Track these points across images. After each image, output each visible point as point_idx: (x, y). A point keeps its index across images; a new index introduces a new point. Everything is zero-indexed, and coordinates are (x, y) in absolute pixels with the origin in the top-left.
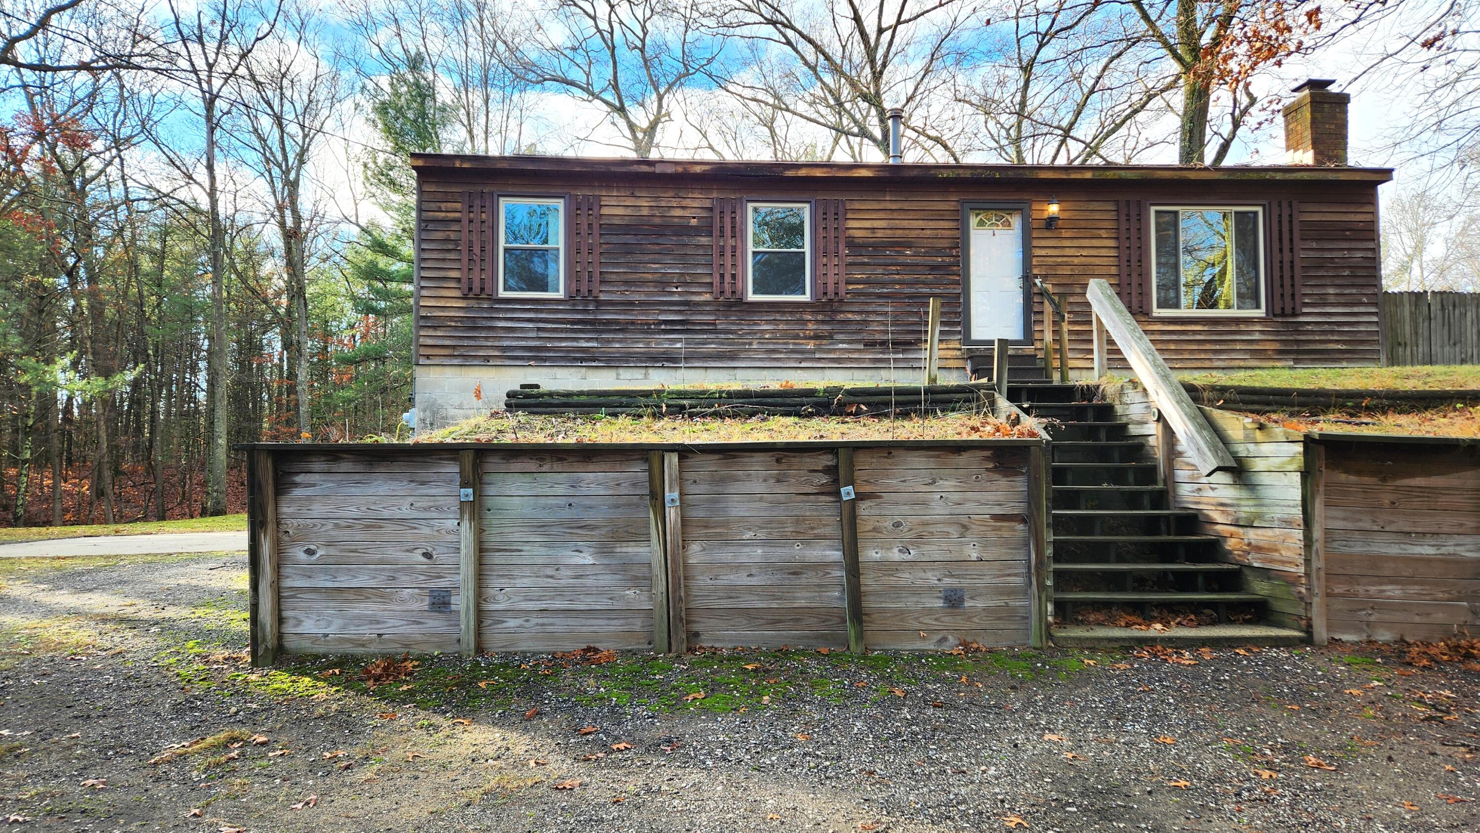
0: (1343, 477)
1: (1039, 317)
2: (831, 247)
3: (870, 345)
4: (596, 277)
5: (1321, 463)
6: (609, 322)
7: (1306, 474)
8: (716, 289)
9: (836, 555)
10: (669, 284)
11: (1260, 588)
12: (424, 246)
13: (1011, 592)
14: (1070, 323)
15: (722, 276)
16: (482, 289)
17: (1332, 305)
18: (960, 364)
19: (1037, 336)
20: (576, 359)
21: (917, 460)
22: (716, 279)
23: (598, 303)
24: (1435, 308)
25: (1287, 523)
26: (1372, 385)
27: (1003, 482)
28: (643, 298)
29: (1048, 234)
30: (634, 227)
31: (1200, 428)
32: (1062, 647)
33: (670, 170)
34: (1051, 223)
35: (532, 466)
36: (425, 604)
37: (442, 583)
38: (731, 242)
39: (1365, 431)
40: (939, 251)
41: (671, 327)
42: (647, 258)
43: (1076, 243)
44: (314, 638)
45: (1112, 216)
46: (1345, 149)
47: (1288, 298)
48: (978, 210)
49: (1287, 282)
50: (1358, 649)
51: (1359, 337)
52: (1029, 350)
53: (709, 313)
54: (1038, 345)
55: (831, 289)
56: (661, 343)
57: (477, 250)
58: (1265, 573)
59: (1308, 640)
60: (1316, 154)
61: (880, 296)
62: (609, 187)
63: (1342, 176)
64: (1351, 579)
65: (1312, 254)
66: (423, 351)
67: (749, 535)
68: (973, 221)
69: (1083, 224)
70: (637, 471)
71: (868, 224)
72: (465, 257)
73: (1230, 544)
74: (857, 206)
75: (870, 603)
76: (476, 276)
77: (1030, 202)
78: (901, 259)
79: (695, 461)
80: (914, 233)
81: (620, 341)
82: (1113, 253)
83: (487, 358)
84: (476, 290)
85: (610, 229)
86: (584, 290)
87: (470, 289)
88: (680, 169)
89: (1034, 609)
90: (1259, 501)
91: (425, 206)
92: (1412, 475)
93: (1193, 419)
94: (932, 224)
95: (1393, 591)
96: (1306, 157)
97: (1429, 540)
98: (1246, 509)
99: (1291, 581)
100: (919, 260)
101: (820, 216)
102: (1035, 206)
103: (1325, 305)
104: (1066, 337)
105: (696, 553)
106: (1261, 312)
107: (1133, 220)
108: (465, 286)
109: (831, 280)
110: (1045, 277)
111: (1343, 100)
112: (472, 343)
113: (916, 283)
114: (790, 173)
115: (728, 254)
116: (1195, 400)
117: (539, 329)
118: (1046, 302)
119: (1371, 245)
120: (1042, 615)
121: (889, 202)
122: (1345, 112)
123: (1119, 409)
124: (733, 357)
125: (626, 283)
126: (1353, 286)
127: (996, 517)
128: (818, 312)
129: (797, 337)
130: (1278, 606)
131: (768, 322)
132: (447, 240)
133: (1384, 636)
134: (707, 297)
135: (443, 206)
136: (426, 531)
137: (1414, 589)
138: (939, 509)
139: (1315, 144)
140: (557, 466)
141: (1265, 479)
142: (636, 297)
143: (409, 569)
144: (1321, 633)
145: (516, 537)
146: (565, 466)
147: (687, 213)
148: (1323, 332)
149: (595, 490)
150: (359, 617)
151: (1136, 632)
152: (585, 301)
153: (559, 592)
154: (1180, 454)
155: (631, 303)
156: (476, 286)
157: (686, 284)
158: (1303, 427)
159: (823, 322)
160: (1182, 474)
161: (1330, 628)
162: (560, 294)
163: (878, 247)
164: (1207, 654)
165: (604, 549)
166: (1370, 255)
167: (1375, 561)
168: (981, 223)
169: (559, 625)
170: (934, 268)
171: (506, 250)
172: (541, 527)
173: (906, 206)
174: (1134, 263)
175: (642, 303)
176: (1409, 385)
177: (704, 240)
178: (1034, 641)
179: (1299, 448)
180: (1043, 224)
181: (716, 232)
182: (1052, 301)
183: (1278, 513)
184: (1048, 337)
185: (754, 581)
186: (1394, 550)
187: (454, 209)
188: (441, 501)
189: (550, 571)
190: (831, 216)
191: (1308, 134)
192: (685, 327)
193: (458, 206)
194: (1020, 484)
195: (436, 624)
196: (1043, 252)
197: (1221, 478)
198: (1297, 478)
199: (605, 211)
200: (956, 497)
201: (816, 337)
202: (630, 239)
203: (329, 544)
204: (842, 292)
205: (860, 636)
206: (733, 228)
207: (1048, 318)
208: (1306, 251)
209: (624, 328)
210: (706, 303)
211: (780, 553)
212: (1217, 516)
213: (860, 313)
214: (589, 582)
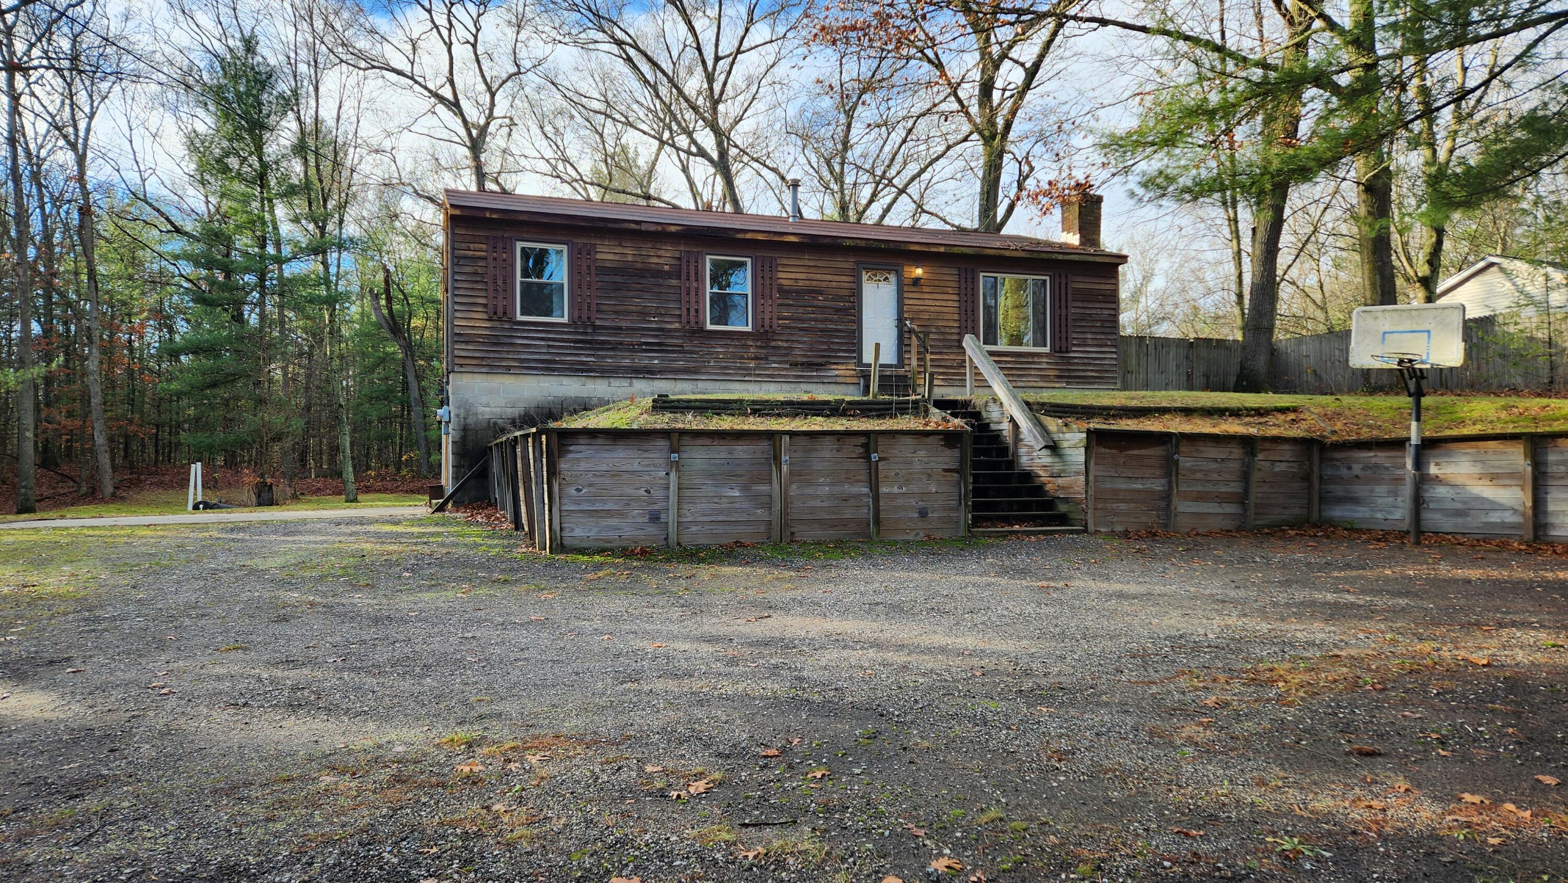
0: (1103, 450)
1: (908, 348)
2: (767, 291)
3: (794, 365)
4: (594, 307)
5: (1094, 443)
6: (603, 342)
7: (1087, 448)
8: (684, 319)
9: (866, 490)
10: (649, 314)
11: (1063, 508)
12: (457, 277)
13: (951, 509)
14: (932, 353)
15: (688, 310)
16: (505, 313)
17: (1089, 345)
18: (855, 380)
19: (906, 362)
20: (578, 370)
21: (908, 440)
22: (684, 312)
23: (595, 327)
24: (1151, 348)
25: (1078, 473)
26: (1116, 403)
27: (948, 452)
28: (629, 324)
29: (914, 289)
30: (622, 270)
31: (1035, 425)
32: (974, 536)
33: (652, 228)
34: (916, 281)
35: (708, 441)
36: (646, 519)
37: (656, 507)
38: (695, 284)
39: (1113, 427)
40: (841, 298)
41: (650, 348)
42: (631, 294)
43: (932, 296)
44: (581, 539)
45: (956, 278)
46: (1099, 235)
47: (1063, 341)
48: (868, 270)
49: (1064, 329)
50: (1107, 534)
51: (1105, 368)
52: (901, 371)
53: (678, 338)
54: (907, 368)
55: (767, 323)
56: (643, 360)
57: (500, 282)
58: (1066, 500)
59: (1085, 531)
60: (1081, 237)
61: (801, 329)
62: (602, 238)
63: (1098, 259)
64: (1105, 500)
65: (1078, 311)
66: (457, 361)
67: (822, 480)
68: (865, 277)
69: (937, 283)
70: (764, 445)
71: (792, 276)
72: (491, 287)
73: (1048, 487)
74: (785, 262)
75: (883, 515)
76: (501, 303)
77: (903, 266)
78: (816, 303)
79: (797, 439)
80: (824, 284)
81: (611, 357)
82: (956, 304)
83: (509, 368)
84: (500, 314)
85: (604, 270)
86: (584, 316)
87: (495, 313)
88: (660, 228)
89: (962, 517)
90: (1064, 462)
91: (457, 245)
92: (1133, 449)
93: (1031, 420)
94: (837, 278)
95: (1123, 506)
96: (1073, 239)
97: (1140, 481)
98: (1057, 467)
99: (1077, 502)
100: (828, 304)
101: (759, 268)
102: (906, 269)
103: (1085, 345)
104: (929, 363)
105: (794, 490)
106: (1047, 350)
107: (969, 281)
108: (491, 311)
109: (767, 316)
110: (912, 320)
111: (1099, 199)
112: (496, 355)
113: (826, 320)
114: (740, 236)
115: (693, 293)
116: (1031, 410)
117: (549, 346)
118: (914, 337)
119: (1114, 306)
120: (966, 520)
121: (807, 260)
122: (1100, 208)
123: (984, 415)
124: (696, 371)
125: (616, 312)
126: (1102, 333)
127: (945, 470)
128: (757, 340)
129: (742, 358)
130: (1072, 516)
131: (722, 346)
132: (476, 274)
133: (1119, 528)
134: (677, 325)
135: (472, 246)
136: (647, 478)
137: (1132, 505)
138: (917, 467)
139: (1081, 230)
140: (722, 442)
141: (1068, 451)
142: (624, 324)
143: (637, 499)
144: (1091, 528)
145: (698, 481)
146: (726, 442)
147: (661, 261)
148: (1084, 364)
149: (742, 455)
150: (607, 526)
151: (1006, 529)
152: (586, 327)
153: (721, 512)
154: (1022, 440)
155: (620, 328)
156: (500, 311)
157: (661, 315)
158: (1085, 426)
159: (761, 347)
160: (1022, 450)
161: (1095, 525)
162: (565, 320)
163: (800, 293)
164: (1042, 537)
165: (745, 488)
166: (1113, 312)
167: (1116, 491)
168: (870, 279)
169: (720, 529)
170: (838, 310)
171: (522, 283)
172: (711, 475)
173: (819, 264)
174: (969, 313)
175: (628, 328)
176: (1134, 403)
177: (674, 282)
178: (961, 533)
179: (1084, 435)
180: (911, 282)
181: (684, 276)
182: (917, 337)
183: (1074, 468)
184: (914, 362)
185: (824, 504)
186: (1124, 486)
187: (479, 249)
188: (656, 461)
189: (716, 500)
190: (767, 268)
191: (1077, 222)
192: (660, 348)
193: (484, 246)
194: (956, 453)
195: (652, 530)
196: (911, 302)
197: (1045, 452)
198: (1083, 450)
199: (599, 256)
200: (926, 459)
201: (756, 358)
202: (618, 279)
203: (591, 485)
204: (775, 326)
205: (878, 533)
206: (696, 273)
207: (914, 350)
208: (1075, 309)
209: (615, 347)
210: (676, 330)
211: (838, 489)
212: (1041, 473)
213: (787, 341)
214: (737, 506)
